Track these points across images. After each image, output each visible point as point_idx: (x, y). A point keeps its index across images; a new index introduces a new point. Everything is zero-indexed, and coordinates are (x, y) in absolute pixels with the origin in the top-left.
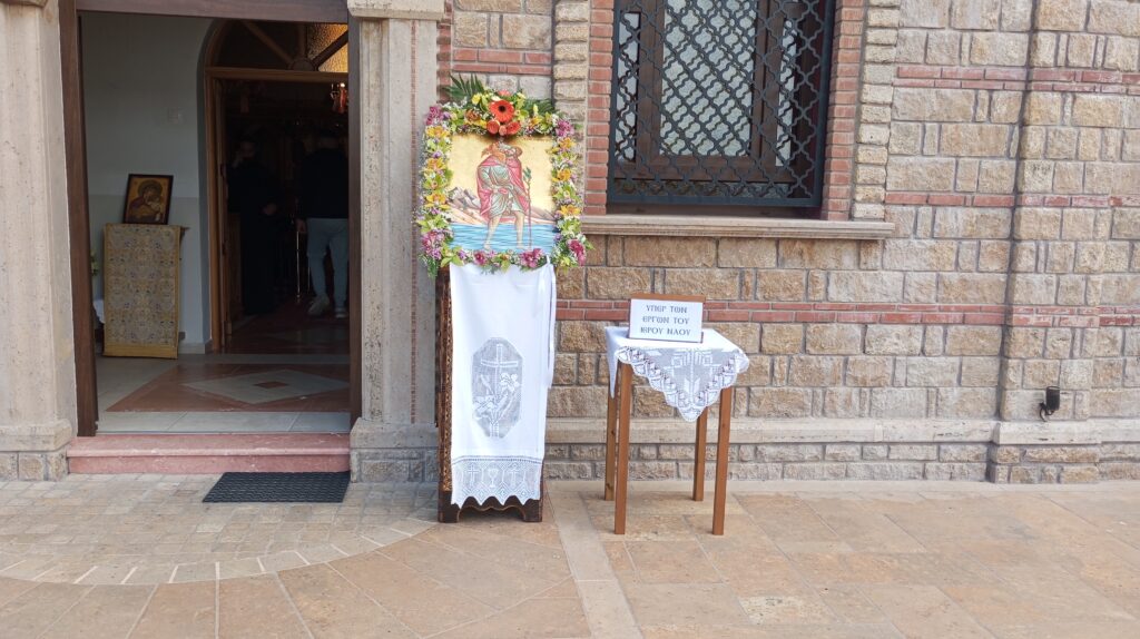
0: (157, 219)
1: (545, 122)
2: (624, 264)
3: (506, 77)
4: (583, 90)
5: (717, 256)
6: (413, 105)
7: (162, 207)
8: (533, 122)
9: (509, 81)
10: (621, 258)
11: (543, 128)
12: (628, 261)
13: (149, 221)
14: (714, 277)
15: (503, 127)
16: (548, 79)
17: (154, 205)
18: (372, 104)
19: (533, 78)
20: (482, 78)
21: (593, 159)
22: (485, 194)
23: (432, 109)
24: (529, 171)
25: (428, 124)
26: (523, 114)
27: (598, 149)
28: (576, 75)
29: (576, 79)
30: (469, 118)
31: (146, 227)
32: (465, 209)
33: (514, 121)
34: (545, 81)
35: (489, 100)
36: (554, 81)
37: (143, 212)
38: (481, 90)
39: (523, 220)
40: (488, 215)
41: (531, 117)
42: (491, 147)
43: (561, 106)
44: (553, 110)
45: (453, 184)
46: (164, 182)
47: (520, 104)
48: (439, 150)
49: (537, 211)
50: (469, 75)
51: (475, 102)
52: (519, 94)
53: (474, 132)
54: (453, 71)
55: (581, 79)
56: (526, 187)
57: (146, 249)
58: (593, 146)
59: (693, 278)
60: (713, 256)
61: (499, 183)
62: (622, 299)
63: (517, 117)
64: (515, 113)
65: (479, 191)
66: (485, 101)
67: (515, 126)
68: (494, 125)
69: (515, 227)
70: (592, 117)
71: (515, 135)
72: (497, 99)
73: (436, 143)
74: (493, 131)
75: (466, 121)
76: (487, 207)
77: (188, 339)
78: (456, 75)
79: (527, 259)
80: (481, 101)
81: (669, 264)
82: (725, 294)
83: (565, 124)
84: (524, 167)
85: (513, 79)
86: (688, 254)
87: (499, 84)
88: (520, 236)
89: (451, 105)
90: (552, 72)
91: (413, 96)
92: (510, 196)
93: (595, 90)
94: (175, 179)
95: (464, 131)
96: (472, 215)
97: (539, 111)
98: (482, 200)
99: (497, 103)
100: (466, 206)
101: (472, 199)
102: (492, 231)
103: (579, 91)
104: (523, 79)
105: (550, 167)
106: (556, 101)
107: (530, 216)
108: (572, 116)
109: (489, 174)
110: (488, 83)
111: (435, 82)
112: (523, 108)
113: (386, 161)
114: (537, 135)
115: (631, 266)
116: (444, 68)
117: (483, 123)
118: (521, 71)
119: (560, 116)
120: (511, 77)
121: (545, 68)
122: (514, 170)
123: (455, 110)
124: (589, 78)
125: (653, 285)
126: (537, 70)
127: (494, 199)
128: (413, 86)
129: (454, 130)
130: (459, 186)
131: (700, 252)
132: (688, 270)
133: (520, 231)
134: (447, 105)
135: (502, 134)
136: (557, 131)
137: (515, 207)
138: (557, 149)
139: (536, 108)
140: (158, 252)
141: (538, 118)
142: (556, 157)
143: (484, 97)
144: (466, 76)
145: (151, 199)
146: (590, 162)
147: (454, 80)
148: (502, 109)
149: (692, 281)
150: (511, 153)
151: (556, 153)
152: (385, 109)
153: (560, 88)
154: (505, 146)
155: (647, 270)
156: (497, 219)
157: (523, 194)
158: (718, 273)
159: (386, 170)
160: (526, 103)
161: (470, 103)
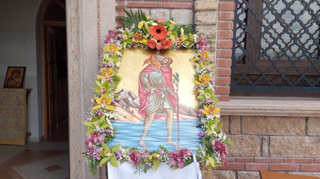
0: (18, 86)
1: (188, 40)
2: (241, 132)
3: (162, 10)
4: (215, 18)
5: (306, 128)
6: (99, 30)
7: (20, 80)
8: (180, 40)
9: (164, 13)
10: (239, 129)
11: (187, 44)
12: (244, 131)
13: (14, 87)
14: (304, 142)
15: (159, 44)
16: (191, 11)
17: (17, 80)
18: (73, 31)
19: (180, 10)
20: (146, 11)
21: (221, 64)
22: (144, 94)
23: (110, 32)
24: (178, 75)
25: (106, 42)
26: (173, 34)
27: (225, 57)
28: (210, 7)
29: (210, 10)
30: (136, 38)
31: (12, 89)
32: (127, 107)
33: (167, 39)
34: (189, 12)
35: (150, 25)
36: (194, 11)
37: (12, 83)
38: (145, 19)
39: (173, 116)
40: (144, 113)
41: (179, 36)
42: (151, 58)
43: (200, 29)
44: (194, 32)
45: (120, 87)
46: (22, 70)
47: (172, 28)
48: (111, 62)
49: (184, 108)
50: (137, 10)
51: (140, 26)
52: (171, 21)
53: (139, 47)
54: (127, 7)
55: (214, 10)
56: (175, 87)
57: (12, 99)
58: (221, 56)
59: (289, 142)
60: (304, 128)
61: (156, 85)
62: (240, 156)
63: (169, 36)
64: (168, 34)
65: (139, 92)
66: (146, 26)
67: (167, 43)
68: (153, 42)
69: (166, 123)
70: (220, 36)
71: (168, 50)
72: (156, 24)
73: (110, 56)
74: (152, 47)
75: (134, 40)
76: (144, 106)
77: (33, 136)
78: (128, 10)
79: (175, 159)
80: (144, 26)
81: (272, 133)
82: (311, 154)
83: (203, 41)
84: (174, 72)
85: (167, 11)
86: (286, 127)
87: (157, 15)
88: (170, 131)
89: (124, 29)
90: (193, 6)
91: (99, 24)
92: (163, 96)
93: (223, 17)
94: (27, 69)
95: (132, 47)
96: (132, 113)
97: (185, 33)
98: (141, 100)
99: (155, 27)
100: (128, 104)
101: (133, 99)
102: (147, 128)
103: (212, 18)
104: (174, 11)
105: (193, 72)
106: (196, 25)
107: (178, 113)
108: (207, 36)
109: (148, 78)
110: (150, 14)
111: (114, 14)
112: (173, 30)
113: (81, 68)
114: (183, 49)
115: (246, 134)
116: (120, 4)
117: (145, 41)
118: (172, 6)
119: (199, 35)
120: (166, 10)
121: (189, 4)
122: (166, 75)
123: (126, 33)
124: (219, 10)
125: (261, 147)
126: (183, 5)
127: (151, 98)
128: (98, 17)
129: (125, 46)
130: (124, 88)
131: (294, 125)
132: (286, 137)
133: (170, 127)
134: (121, 30)
135: (158, 49)
136: (198, 46)
137: (167, 105)
138: (198, 59)
139: (182, 30)
140: (17, 100)
141: (184, 37)
142: (197, 65)
143: (146, 23)
144: (135, 10)
145: (16, 77)
146: (219, 66)
147: (127, 13)
148: (159, 31)
149: (289, 145)
150: (165, 62)
151: (197, 62)
152: (80, 33)
153: (200, 17)
154: (160, 57)
155: (257, 137)
156: (152, 116)
157: (173, 94)
158: (307, 140)
159: (82, 73)
160: (176, 27)
161: (137, 27)
